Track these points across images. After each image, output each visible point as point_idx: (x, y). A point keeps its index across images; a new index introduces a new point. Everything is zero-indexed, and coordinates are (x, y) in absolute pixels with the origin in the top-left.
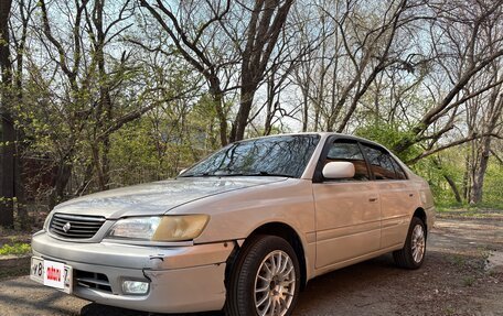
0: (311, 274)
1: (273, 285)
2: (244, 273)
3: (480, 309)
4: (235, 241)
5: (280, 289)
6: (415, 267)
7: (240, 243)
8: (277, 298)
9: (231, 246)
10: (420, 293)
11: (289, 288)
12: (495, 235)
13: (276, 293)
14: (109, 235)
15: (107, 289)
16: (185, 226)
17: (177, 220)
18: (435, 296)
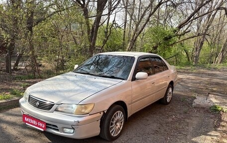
0: (129, 115)
1: (116, 123)
2: (106, 122)
3: (188, 125)
4: (104, 111)
5: (118, 124)
6: (167, 103)
7: (105, 112)
8: (117, 127)
9: (102, 113)
10: (168, 118)
11: (122, 123)
12: (200, 83)
13: (117, 125)
14: (56, 110)
15: (58, 130)
16: (86, 108)
17: (83, 106)
18: (173, 119)
